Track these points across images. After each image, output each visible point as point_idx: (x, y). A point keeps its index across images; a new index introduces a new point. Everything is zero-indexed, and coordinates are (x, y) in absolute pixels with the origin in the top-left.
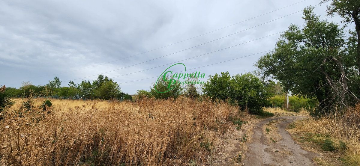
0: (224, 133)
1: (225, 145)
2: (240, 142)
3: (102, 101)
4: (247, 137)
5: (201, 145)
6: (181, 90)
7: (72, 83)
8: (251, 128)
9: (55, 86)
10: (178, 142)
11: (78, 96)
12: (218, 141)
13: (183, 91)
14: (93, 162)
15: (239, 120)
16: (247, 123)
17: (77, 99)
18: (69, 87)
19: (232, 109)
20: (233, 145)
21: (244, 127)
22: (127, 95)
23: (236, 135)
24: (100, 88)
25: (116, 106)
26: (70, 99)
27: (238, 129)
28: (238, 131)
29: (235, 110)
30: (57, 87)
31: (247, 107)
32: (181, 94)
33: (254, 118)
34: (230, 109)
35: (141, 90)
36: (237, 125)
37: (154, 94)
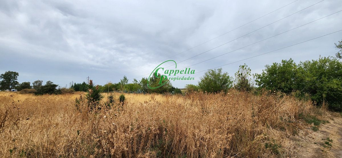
0: (294, 133)
1: (299, 149)
2: (322, 148)
3: (158, 95)
4: (331, 141)
5: (266, 145)
6: (231, 82)
7: (135, 80)
8: (336, 129)
9: (125, 84)
10: (238, 139)
11: (140, 90)
12: (287, 144)
13: (233, 84)
14: (160, 149)
15: (314, 118)
16: (328, 122)
17: (139, 93)
18: (133, 83)
19: (302, 105)
20: (310, 150)
21: (323, 128)
22: (177, 89)
23: (314, 137)
24: (155, 83)
25: (170, 99)
26: (135, 93)
27: (315, 130)
28: (314, 133)
29: (307, 106)
30: (126, 84)
31: (325, 102)
32: (230, 87)
33: (338, 116)
34: (299, 105)
35: (189, 84)
36: (313, 125)
37: (202, 88)
